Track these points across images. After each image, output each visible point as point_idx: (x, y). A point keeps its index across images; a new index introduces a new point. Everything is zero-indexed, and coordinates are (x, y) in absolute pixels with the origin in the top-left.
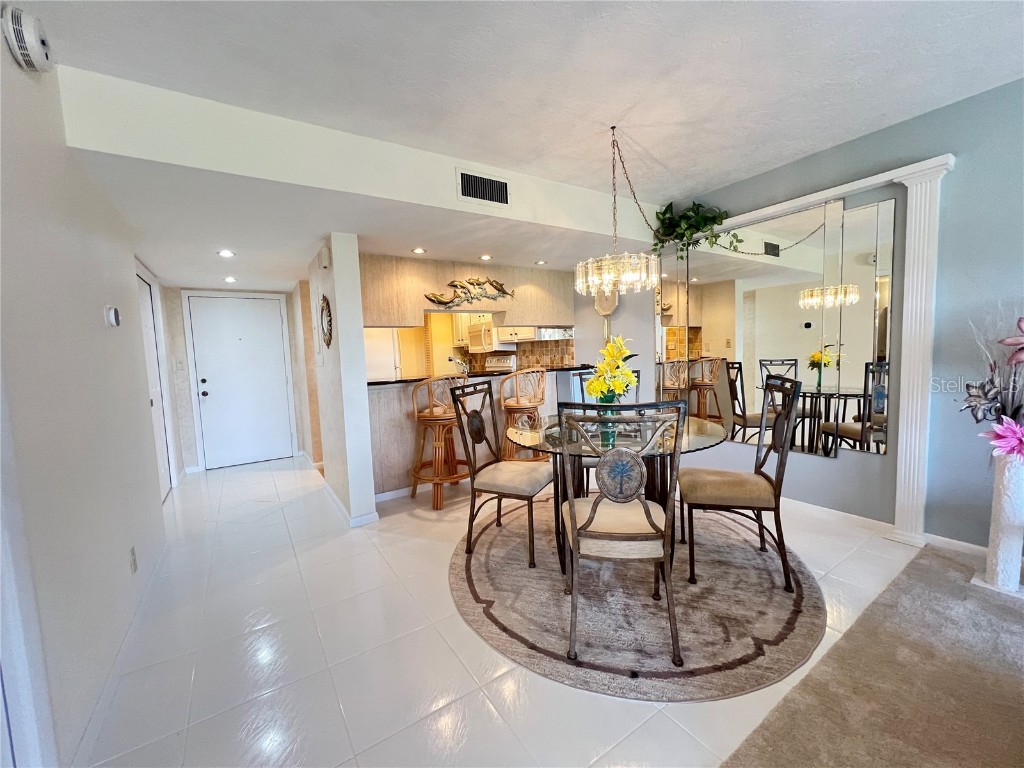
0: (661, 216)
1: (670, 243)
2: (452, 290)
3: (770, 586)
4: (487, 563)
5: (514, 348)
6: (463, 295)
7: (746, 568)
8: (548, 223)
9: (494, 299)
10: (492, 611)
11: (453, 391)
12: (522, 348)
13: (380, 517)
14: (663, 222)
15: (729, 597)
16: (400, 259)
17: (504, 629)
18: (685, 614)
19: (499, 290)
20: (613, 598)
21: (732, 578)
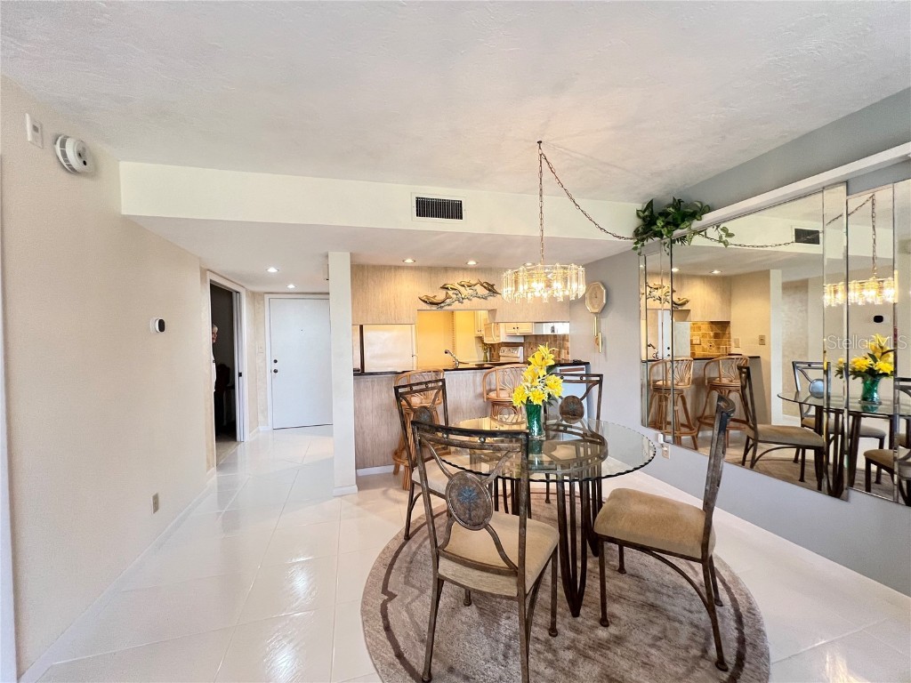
0: (641, 214)
1: (652, 242)
2: (444, 292)
3: (699, 653)
4: (415, 553)
5: (522, 340)
6: (454, 296)
7: (681, 622)
8: (506, 232)
9: (485, 298)
10: (389, 605)
11: (396, 389)
12: (528, 341)
13: (359, 490)
14: (644, 219)
15: (638, 654)
16: (397, 268)
17: (387, 628)
18: (573, 663)
19: (489, 290)
20: (507, 622)
21: (655, 631)
